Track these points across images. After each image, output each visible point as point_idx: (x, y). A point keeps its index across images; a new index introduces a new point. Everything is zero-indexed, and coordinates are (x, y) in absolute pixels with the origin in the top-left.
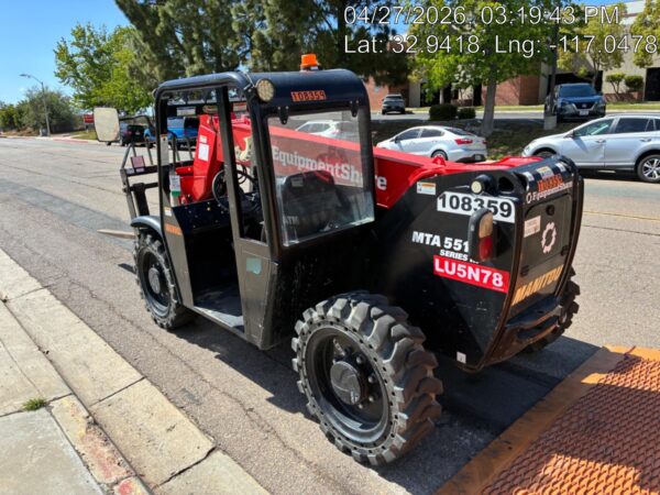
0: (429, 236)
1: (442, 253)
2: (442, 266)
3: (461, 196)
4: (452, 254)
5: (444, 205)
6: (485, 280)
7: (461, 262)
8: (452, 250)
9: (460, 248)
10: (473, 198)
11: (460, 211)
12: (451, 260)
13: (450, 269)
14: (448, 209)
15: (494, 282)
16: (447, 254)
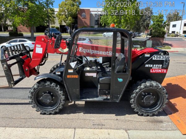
0: (150, 65)
1: (153, 68)
2: (152, 71)
3: (159, 56)
4: (155, 68)
5: (154, 58)
6: (162, 72)
7: (157, 69)
8: (155, 67)
9: (157, 66)
10: (161, 56)
11: (158, 59)
12: (154, 69)
13: (154, 71)
14: (155, 59)
15: (164, 72)
16: (154, 68)
